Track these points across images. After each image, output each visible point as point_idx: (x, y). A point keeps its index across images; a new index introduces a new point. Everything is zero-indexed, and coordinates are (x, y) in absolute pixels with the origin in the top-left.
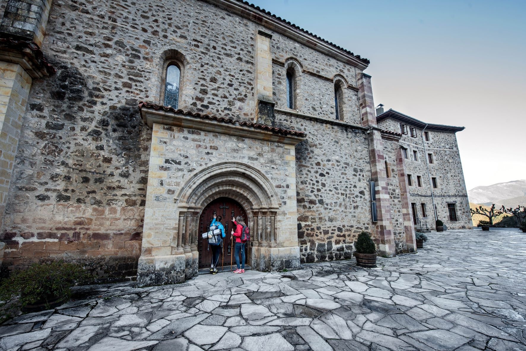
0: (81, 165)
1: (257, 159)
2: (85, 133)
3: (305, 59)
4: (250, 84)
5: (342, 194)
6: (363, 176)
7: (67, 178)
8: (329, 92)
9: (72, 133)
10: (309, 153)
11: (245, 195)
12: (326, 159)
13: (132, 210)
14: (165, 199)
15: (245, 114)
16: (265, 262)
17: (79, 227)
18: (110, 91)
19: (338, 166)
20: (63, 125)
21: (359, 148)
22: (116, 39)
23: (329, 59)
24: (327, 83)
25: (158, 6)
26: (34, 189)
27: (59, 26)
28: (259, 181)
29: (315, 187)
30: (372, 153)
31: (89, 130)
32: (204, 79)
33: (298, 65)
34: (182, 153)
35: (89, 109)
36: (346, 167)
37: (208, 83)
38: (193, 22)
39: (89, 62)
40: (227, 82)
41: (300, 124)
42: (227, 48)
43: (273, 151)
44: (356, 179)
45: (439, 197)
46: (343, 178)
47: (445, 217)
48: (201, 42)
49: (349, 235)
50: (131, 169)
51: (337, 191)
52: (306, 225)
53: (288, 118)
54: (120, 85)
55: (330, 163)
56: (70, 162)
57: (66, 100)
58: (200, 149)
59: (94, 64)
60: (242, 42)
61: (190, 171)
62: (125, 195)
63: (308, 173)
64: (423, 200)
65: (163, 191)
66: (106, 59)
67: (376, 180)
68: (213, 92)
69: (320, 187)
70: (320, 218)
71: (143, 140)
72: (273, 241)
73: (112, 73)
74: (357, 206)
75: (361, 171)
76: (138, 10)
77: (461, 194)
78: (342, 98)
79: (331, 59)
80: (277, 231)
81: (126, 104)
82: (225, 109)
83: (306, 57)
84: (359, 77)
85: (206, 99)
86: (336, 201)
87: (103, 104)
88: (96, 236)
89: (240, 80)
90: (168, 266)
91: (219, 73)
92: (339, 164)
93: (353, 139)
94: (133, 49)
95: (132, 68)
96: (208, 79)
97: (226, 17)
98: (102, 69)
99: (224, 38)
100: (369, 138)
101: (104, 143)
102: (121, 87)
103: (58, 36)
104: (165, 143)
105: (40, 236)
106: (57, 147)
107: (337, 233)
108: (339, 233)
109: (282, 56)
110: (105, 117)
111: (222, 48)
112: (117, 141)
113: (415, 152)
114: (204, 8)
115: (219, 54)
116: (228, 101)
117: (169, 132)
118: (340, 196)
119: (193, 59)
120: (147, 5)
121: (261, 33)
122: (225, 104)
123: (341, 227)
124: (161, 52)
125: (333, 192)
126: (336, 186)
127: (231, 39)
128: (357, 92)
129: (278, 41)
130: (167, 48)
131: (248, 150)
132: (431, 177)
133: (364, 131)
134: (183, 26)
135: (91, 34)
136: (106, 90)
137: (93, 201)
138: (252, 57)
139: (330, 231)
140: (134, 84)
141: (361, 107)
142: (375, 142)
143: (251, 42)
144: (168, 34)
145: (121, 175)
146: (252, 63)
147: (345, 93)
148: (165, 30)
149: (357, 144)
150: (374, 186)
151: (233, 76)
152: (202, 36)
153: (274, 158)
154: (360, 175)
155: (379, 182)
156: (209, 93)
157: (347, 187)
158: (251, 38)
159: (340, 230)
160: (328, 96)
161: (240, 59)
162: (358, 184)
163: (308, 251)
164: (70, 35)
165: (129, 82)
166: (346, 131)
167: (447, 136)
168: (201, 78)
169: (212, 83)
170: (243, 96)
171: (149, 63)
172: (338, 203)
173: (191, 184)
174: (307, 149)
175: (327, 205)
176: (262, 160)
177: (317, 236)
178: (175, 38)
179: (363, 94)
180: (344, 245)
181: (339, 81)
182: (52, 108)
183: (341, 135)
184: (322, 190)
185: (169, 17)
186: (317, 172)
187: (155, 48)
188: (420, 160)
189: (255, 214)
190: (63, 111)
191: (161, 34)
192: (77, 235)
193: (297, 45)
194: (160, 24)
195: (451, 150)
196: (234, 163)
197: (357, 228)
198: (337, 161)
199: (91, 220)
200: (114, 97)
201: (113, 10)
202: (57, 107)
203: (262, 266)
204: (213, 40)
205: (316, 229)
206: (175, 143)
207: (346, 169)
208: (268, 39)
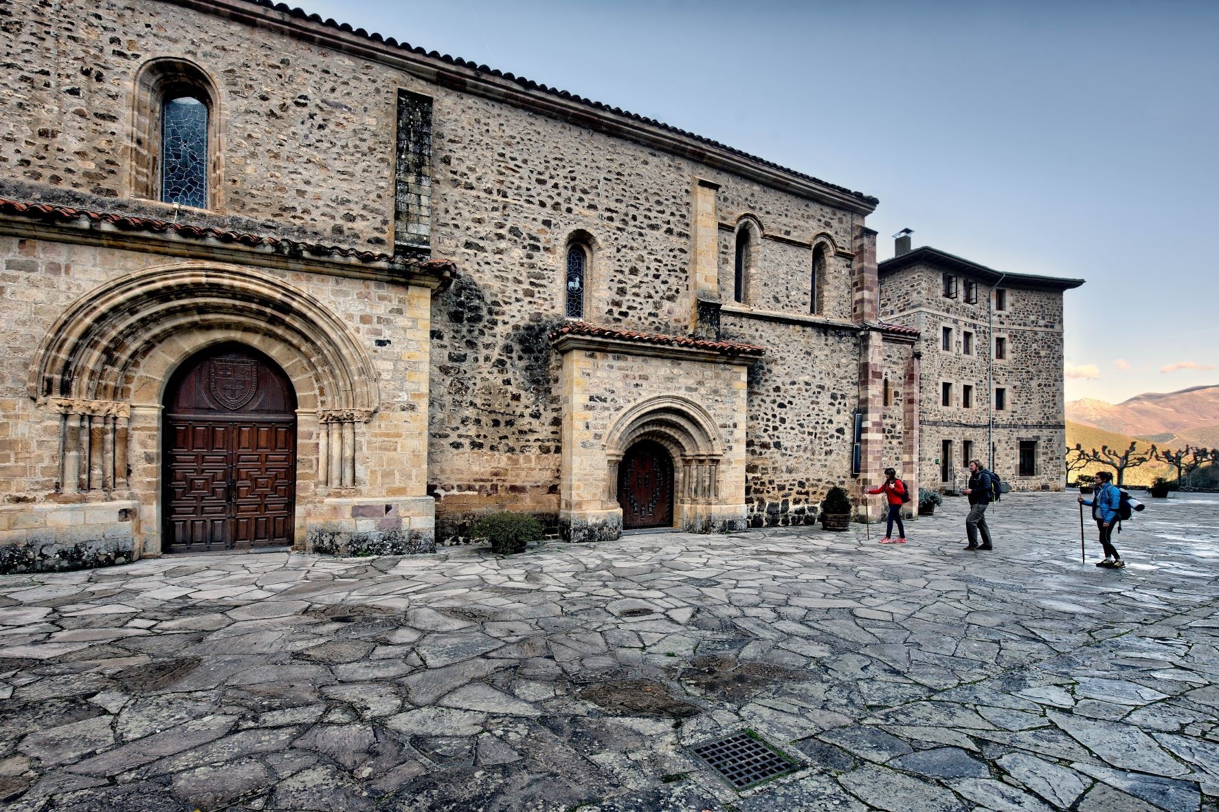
0: (489, 405)
1: (696, 390)
2: (489, 364)
3: (768, 213)
4: (683, 271)
5: (810, 434)
6: (845, 405)
7: (478, 421)
8: (803, 268)
9: (476, 365)
10: (764, 374)
11: (677, 437)
12: (790, 380)
13: (547, 458)
14: (592, 445)
15: (676, 321)
16: (702, 523)
17: (495, 478)
18: (510, 303)
19: (807, 391)
20: (465, 355)
21: (844, 361)
22: (509, 225)
23: (807, 206)
24: (802, 251)
25: (556, 159)
26: (447, 436)
27: (442, 214)
28: (699, 419)
29: (770, 424)
30: (864, 369)
31: (493, 360)
32: (622, 272)
33: (756, 226)
34: (608, 386)
35: (491, 332)
36: (819, 393)
37: (627, 277)
38: (605, 179)
39: (482, 264)
40: (653, 272)
41: (754, 328)
42: (652, 215)
43: (717, 376)
44: (834, 409)
45: (1004, 427)
46: (814, 409)
47: (1009, 468)
48: (616, 212)
49: (814, 493)
50: (541, 408)
51: (802, 430)
52: (754, 478)
53: (736, 320)
54: (520, 295)
55: (796, 387)
56: (478, 401)
57: (465, 322)
58: (628, 381)
59: (488, 266)
60: (673, 200)
61: (617, 409)
62: (538, 440)
63: (762, 403)
64: (969, 434)
65: (589, 436)
66: (500, 256)
67: (865, 411)
68: (634, 290)
69: (778, 424)
70: (774, 469)
71: (553, 369)
72: (713, 497)
73: (510, 277)
74: (831, 451)
75: (843, 397)
76: (532, 172)
77: (1053, 421)
78: (824, 274)
79: (811, 204)
80: (719, 485)
81: (531, 320)
82: (650, 314)
83: (770, 208)
84: (857, 233)
85: (624, 302)
86: (799, 443)
87: (505, 323)
88: (513, 488)
89: (670, 267)
90: (600, 521)
91: (641, 259)
92: (808, 387)
93: (836, 347)
94: (532, 238)
95: (532, 266)
96: (627, 270)
97: (650, 159)
98: (498, 273)
99: (647, 199)
100: (863, 344)
101: (510, 375)
102: (522, 297)
103: (443, 229)
104: (588, 375)
105: (460, 488)
106: (462, 384)
107: (797, 488)
108: (800, 489)
109: (732, 214)
110: (509, 341)
111: (646, 216)
112: (524, 373)
113: (967, 335)
114: (619, 149)
115: (642, 228)
116: (654, 303)
117: (591, 360)
118: (806, 436)
119: (607, 240)
120: (542, 161)
121: (703, 184)
122: (649, 308)
123: (804, 481)
124: (565, 236)
125: (796, 431)
126: (802, 422)
127: (657, 198)
128: (851, 260)
129: (727, 187)
130: (572, 228)
131: (685, 378)
132: (994, 386)
133: (853, 332)
134: (592, 187)
135: (479, 221)
136: (506, 303)
137: (506, 448)
138: (687, 225)
139: (788, 487)
140: (536, 290)
141: (854, 289)
142: (870, 350)
143: (686, 199)
144: (572, 206)
145: (531, 415)
146: (687, 236)
147: (830, 265)
148: (569, 200)
149: (841, 354)
150: (861, 420)
151: (660, 261)
152: (617, 201)
153: (719, 387)
154: (840, 403)
155: (870, 415)
156: (628, 292)
157: (817, 423)
158: (687, 191)
159: (801, 484)
160: (801, 274)
161: (669, 231)
162: (836, 419)
163: (755, 512)
164: (456, 226)
165: (531, 288)
166: (826, 335)
167: (1044, 299)
168: (617, 271)
169: (632, 277)
170: (673, 292)
171: (551, 256)
172: (803, 447)
173: (619, 426)
174: (762, 368)
175: (786, 449)
176: (703, 391)
177: (768, 492)
178: (582, 210)
179: (860, 265)
180: (806, 506)
181: (823, 243)
182: (452, 333)
183: (815, 341)
184: (781, 429)
185: (572, 175)
186: (774, 402)
187: (558, 230)
188: (975, 352)
189: (687, 462)
190: (464, 337)
191: (564, 206)
192: (495, 487)
193: (756, 188)
194: (561, 190)
195: (1050, 330)
196: (669, 397)
197: (828, 483)
198: (807, 384)
199: (507, 470)
200: (515, 313)
201: (501, 178)
202: (457, 332)
203: (699, 527)
204: (632, 206)
205: (767, 483)
206: (599, 374)
207: (820, 396)
208: (713, 192)
